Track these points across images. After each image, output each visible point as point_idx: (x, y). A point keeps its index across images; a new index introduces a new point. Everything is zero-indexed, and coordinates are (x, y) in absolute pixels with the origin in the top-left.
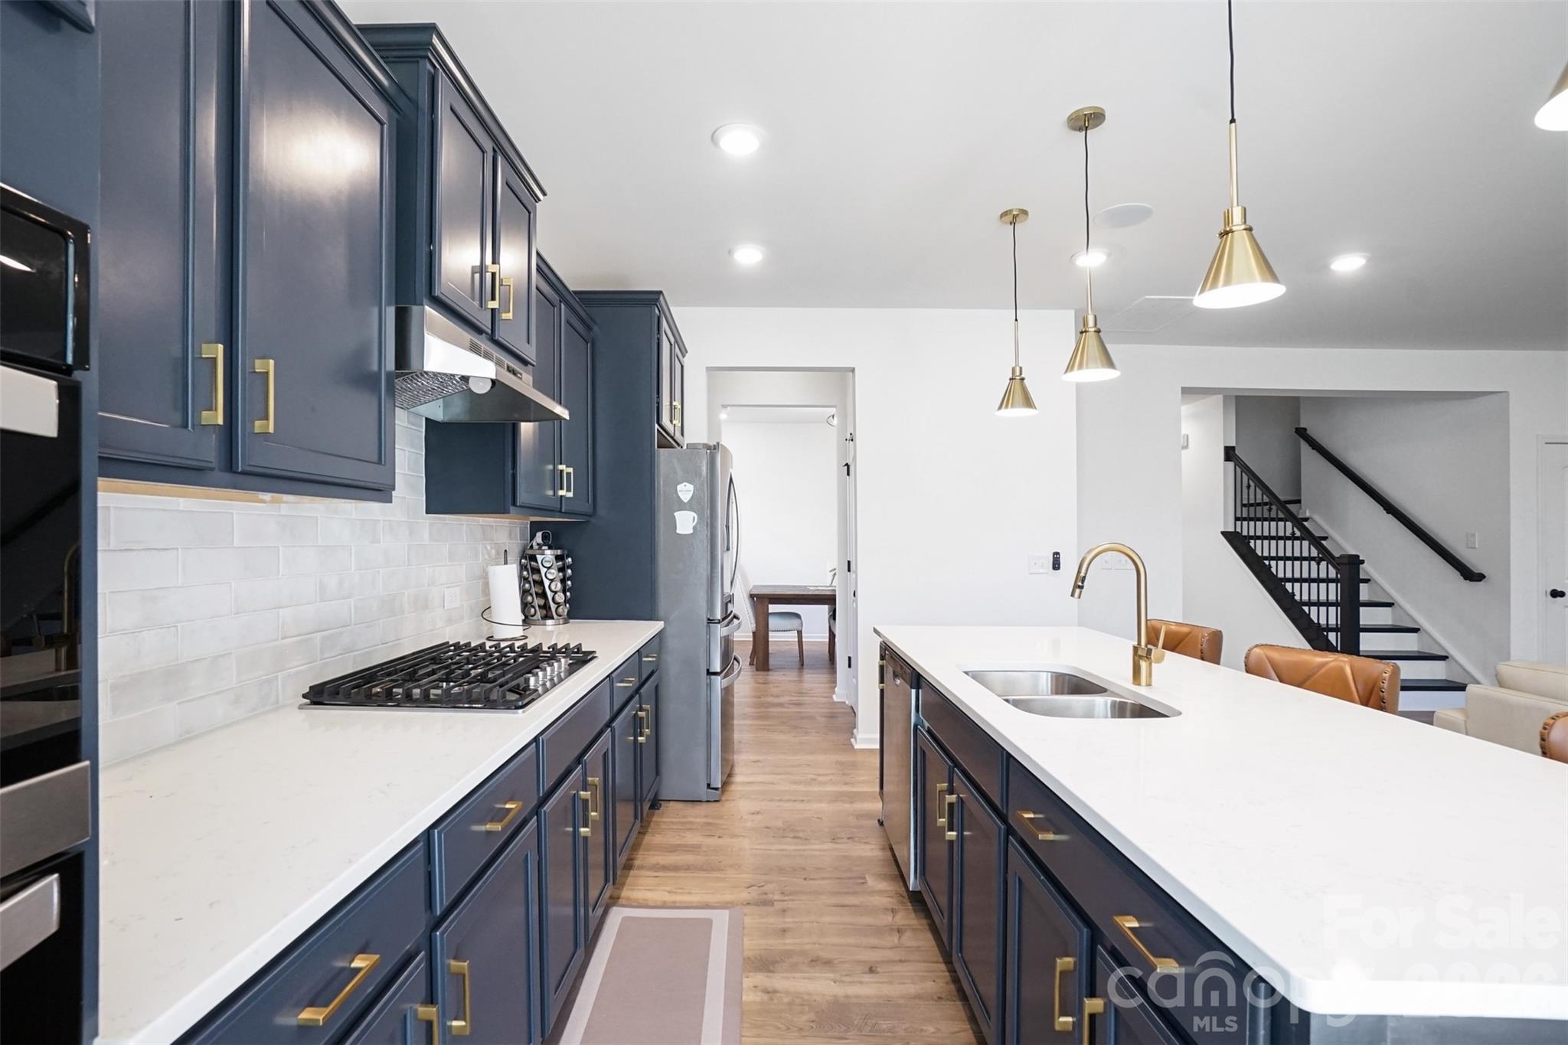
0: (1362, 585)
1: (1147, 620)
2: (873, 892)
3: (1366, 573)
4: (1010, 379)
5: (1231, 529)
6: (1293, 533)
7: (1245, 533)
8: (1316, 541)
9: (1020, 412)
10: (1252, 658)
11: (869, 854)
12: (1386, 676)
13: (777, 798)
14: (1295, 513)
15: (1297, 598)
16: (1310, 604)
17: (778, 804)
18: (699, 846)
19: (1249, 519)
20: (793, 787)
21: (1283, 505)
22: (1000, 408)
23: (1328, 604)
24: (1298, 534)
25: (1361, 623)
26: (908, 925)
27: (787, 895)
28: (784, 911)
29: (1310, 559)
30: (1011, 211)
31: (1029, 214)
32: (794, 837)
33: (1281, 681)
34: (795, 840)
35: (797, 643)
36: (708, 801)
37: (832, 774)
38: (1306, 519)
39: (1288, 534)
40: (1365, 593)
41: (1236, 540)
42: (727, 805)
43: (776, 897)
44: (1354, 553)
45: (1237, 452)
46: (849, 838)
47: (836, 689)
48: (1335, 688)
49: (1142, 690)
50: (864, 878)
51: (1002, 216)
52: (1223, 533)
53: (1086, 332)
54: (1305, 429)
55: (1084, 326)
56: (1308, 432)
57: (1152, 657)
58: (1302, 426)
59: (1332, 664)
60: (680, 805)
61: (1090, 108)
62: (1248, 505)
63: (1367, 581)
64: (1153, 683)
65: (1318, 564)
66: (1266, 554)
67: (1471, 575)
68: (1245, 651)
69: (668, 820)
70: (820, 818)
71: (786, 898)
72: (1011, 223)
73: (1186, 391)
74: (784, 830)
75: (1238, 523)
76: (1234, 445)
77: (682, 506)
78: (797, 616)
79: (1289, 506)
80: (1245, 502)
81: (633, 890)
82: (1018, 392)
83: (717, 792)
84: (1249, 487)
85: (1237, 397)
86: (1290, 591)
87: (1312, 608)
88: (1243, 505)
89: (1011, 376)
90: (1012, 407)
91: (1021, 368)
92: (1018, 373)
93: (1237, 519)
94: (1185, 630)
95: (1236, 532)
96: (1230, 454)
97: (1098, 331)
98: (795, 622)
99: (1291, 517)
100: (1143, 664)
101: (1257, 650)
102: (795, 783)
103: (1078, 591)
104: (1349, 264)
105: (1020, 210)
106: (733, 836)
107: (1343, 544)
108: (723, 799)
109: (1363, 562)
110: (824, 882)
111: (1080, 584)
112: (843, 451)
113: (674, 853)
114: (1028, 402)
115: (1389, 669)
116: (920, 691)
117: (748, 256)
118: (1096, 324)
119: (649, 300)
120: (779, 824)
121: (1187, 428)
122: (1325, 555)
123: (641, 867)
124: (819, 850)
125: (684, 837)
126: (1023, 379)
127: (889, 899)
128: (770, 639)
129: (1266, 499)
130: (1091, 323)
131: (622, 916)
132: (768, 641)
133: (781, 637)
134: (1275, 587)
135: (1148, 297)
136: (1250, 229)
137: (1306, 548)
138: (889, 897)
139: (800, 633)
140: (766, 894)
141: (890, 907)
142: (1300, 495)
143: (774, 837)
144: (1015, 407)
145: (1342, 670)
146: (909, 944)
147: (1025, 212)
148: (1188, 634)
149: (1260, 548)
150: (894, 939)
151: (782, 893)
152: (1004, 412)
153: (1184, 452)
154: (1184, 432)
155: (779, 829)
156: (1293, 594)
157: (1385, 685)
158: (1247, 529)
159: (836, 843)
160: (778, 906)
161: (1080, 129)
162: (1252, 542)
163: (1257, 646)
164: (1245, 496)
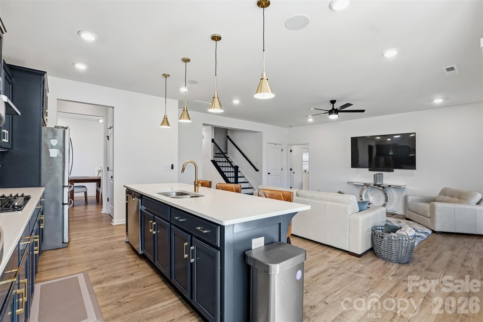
0: (238, 173)
1: (197, 180)
2: (128, 258)
3: (240, 170)
4: (164, 118)
5: (213, 159)
6: (226, 161)
7: (216, 161)
8: (230, 163)
9: (166, 127)
10: (217, 186)
11: (124, 250)
12: (239, 187)
13: (90, 242)
14: (226, 156)
15: (226, 176)
16: (229, 177)
17: (90, 244)
18: (64, 260)
19: (217, 157)
20: (94, 238)
21: (224, 154)
22: (161, 125)
23: (232, 177)
24: (227, 161)
25: (238, 181)
26: (140, 263)
27: (101, 265)
28: (101, 269)
29: (229, 167)
30: (165, 74)
31: (170, 76)
32: (99, 251)
33: (222, 190)
34: (99, 252)
35: (84, 197)
36: (62, 248)
37: (107, 233)
38: (228, 157)
39: (225, 161)
40: (239, 174)
41: (214, 162)
42: (71, 247)
43: (98, 267)
44: (237, 165)
45: (214, 140)
46: (117, 248)
47: (103, 209)
48: (231, 190)
49: (197, 193)
50: (125, 256)
51: (163, 75)
52: (211, 160)
53: (184, 110)
54: (229, 136)
55: (184, 109)
56: (229, 137)
57: (199, 186)
58: (228, 135)
59: (231, 186)
60: (51, 251)
61: (187, 58)
62: (217, 154)
63: (239, 172)
64: (199, 192)
65: (231, 168)
66: (220, 166)
67: (257, 170)
68: (216, 185)
69: (48, 256)
70: (107, 245)
71: (101, 266)
72: (165, 77)
73: (204, 124)
74: (95, 250)
75: (215, 158)
76: (214, 138)
77: (52, 147)
78: (85, 187)
79: (225, 154)
80: (216, 153)
81: (41, 278)
82: (166, 121)
83: (66, 244)
84: (217, 149)
85: (215, 127)
86: (225, 174)
87: (229, 178)
88: (216, 154)
89: (164, 117)
90: (164, 125)
91: (167, 116)
92: (166, 117)
93: (214, 157)
94: (204, 182)
95: (214, 160)
96: (213, 141)
97: (187, 111)
98: (84, 189)
99: (225, 157)
100: (197, 188)
101: (218, 184)
102: (94, 237)
103: (183, 171)
104: (236, 102)
105: (168, 75)
106: (76, 255)
107: (235, 164)
108: (69, 246)
109: (239, 167)
110: (112, 260)
111: (183, 170)
112: (106, 132)
113: (54, 265)
114: (168, 124)
115: (240, 185)
116: (142, 200)
117: (81, 67)
118: (187, 109)
119: (41, 74)
120: (92, 249)
121: (204, 133)
122: (232, 166)
123: (41, 272)
124: (108, 253)
125: (56, 259)
126: (167, 118)
127: (134, 259)
128: (74, 196)
129: (220, 152)
130: (185, 109)
131: (41, 285)
132: (74, 197)
133: (79, 195)
134: (222, 173)
135: (196, 100)
136: (218, 98)
137: (228, 164)
138: (133, 258)
139: (86, 193)
140: (94, 267)
141: (134, 260)
142: (227, 152)
143: (92, 252)
144: (165, 126)
145: (233, 187)
146: (142, 267)
147: (169, 75)
148: (205, 183)
149: (219, 164)
150: (137, 267)
151: (99, 265)
152: (162, 127)
153: (203, 139)
154: (203, 134)
155: (93, 250)
156: (226, 175)
157: (239, 189)
158: (217, 159)
159: (113, 250)
160: (99, 268)
161: (185, 62)
162: (217, 162)
163: (218, 183)
164: (216, 151)
